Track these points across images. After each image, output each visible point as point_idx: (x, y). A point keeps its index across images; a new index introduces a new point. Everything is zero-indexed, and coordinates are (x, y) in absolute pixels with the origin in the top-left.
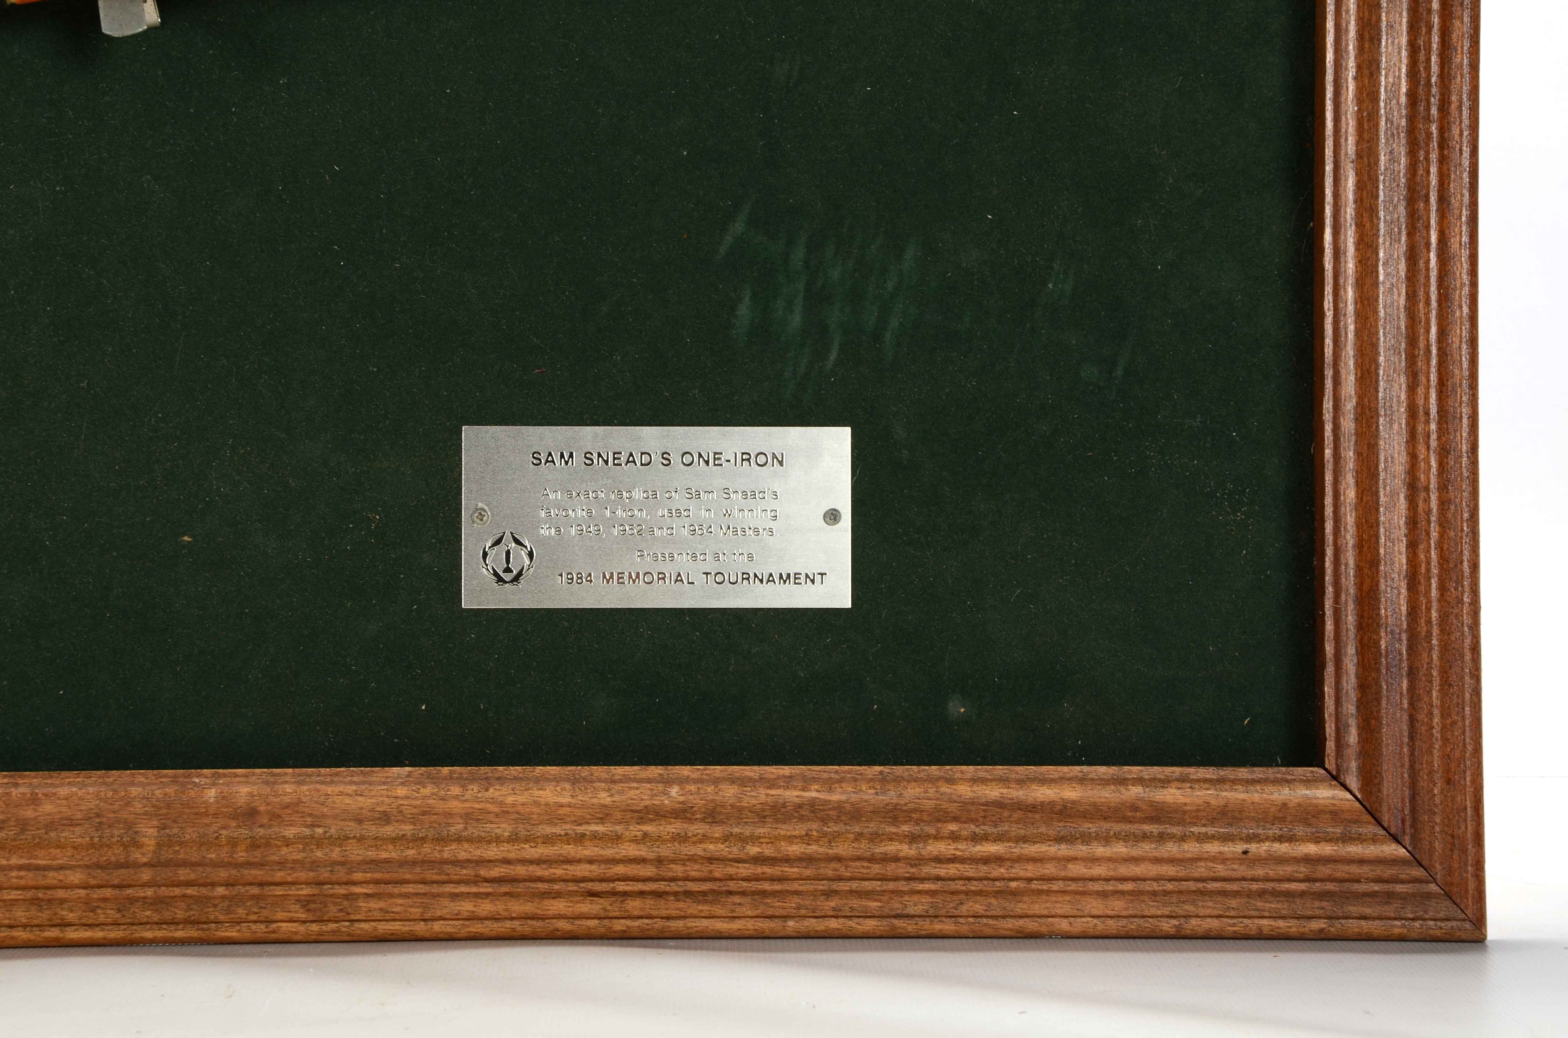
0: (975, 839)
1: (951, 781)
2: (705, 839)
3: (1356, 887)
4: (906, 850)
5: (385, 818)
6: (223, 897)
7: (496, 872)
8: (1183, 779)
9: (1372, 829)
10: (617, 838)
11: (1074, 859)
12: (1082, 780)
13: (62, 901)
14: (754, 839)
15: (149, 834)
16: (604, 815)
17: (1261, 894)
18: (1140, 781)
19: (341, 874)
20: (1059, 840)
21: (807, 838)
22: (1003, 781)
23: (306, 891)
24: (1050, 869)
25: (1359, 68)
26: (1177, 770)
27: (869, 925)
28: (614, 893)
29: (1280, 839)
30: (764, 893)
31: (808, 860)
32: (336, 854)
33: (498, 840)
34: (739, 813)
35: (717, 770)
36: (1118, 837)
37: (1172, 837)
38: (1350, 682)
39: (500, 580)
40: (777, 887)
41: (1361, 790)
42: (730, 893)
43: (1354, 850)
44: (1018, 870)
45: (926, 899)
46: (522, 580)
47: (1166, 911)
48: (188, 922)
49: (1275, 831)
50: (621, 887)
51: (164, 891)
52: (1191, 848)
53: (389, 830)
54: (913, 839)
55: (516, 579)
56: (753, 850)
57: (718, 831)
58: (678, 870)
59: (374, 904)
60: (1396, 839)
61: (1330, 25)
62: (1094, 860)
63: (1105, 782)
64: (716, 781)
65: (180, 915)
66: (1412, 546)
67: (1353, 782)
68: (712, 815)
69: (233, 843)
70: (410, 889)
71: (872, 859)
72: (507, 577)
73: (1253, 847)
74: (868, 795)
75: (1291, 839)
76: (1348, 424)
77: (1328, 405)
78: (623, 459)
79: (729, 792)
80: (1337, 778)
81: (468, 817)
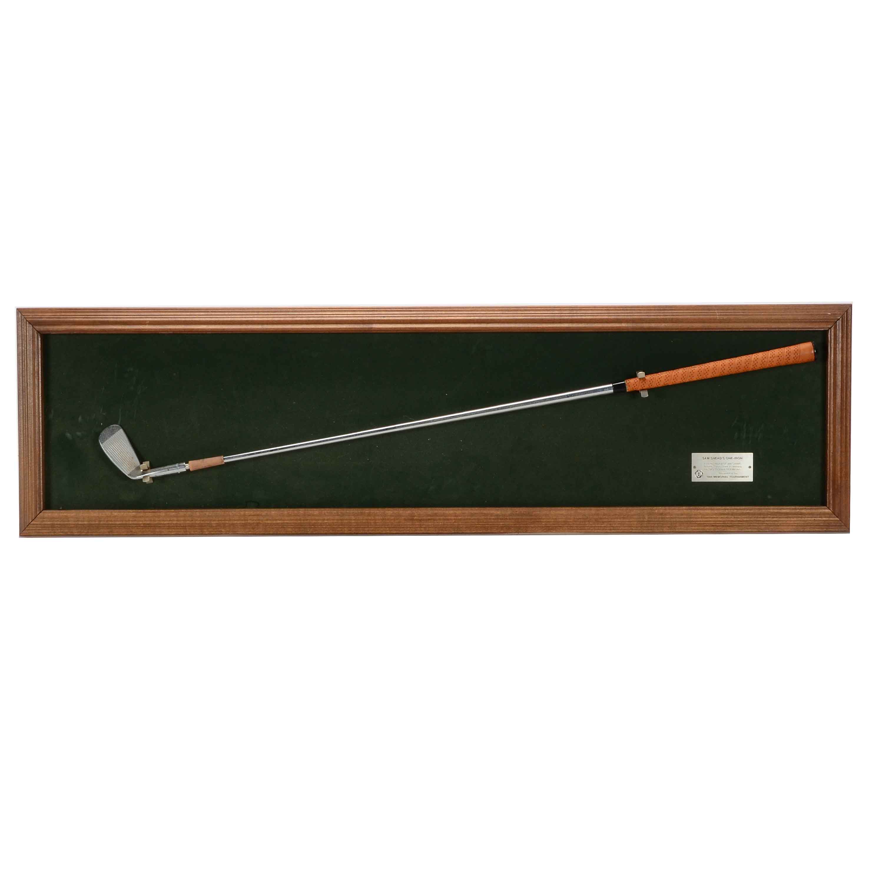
0: (773, 518)
1: (769, 509)
2: (731, 518)
3: (831, 524)
4: (762, 519)
5: (682, 515)
6: (657, 526)
7: (698, 523)
8: (805, 509)
9: (834, 516)
10: (717, 518)
11: (788, 521)
12: (790, 509)
13: (632, 526)
14: (738, 518)
15: (646, 517)
16: (716, 514)
17: (816, 525)
18: (798, 509)
19: (675, 523)
20: (786, 518)
21: (747, 518)
22: (778, 509)
23: (669, 525)
24: (784, 522)
25: (833, 399)
26: (804, 507)
27: (756, 530)
28: (716, 526)
29: (820, 517)
30: (739, 526)
31: (747, 521)
32: (674, 520)
33: (699, 518)
34: (736, 514)
35: (733, 507)
36: (795, 517)
37: (803, 517)
38: (831, 494)
39: (698, 477)
40: (742, 525)
41: (833, 510)
42: (734, 526)
43: (831, 519)
44: (779, 522)
45: (765, 527)
46: (701, 477)
47: (802, 528)
48: (651, 529)
49: (819, 516)
50: (717, 525)
51: (648, 525)
52: (806, 519)
53: (682, 517)
54: (763, 518)
55: (700, 477)
56: (739, 519)
57: (733, 517)
58: (726, 522)
59: (679, 527)
60: (837, 517)
61: (829, 392)
62: (791, 521)
63: (793, 509)
64: (733, 509)
65: (650, 528)
66: (841, 473)
67: (831, 509)
68: (732, 514)
69: (659, 518)
70: (685, 525)
71: (757, 521)
72: (699, 477)
73: (816, 519)
74: (757, 511)
75: (822, 517)
76: (831, 454)
77: (828, 451)
78: (717, 458)
79: (735, 511)
80: (829, 508)
81: (695, 514)
